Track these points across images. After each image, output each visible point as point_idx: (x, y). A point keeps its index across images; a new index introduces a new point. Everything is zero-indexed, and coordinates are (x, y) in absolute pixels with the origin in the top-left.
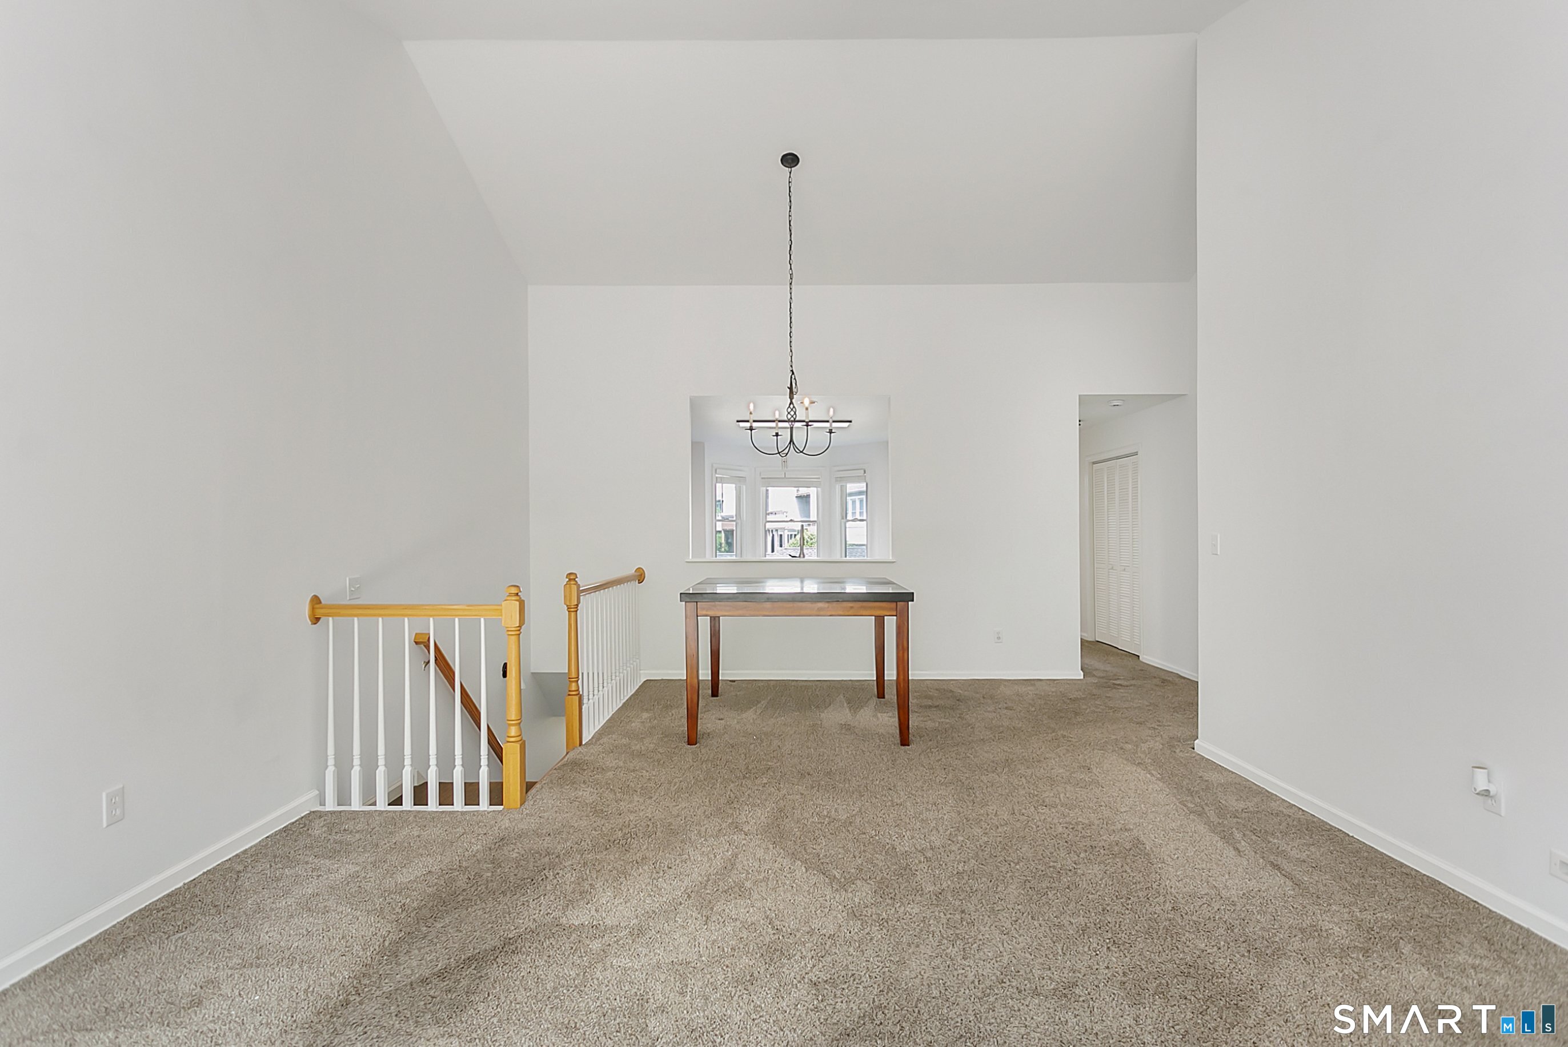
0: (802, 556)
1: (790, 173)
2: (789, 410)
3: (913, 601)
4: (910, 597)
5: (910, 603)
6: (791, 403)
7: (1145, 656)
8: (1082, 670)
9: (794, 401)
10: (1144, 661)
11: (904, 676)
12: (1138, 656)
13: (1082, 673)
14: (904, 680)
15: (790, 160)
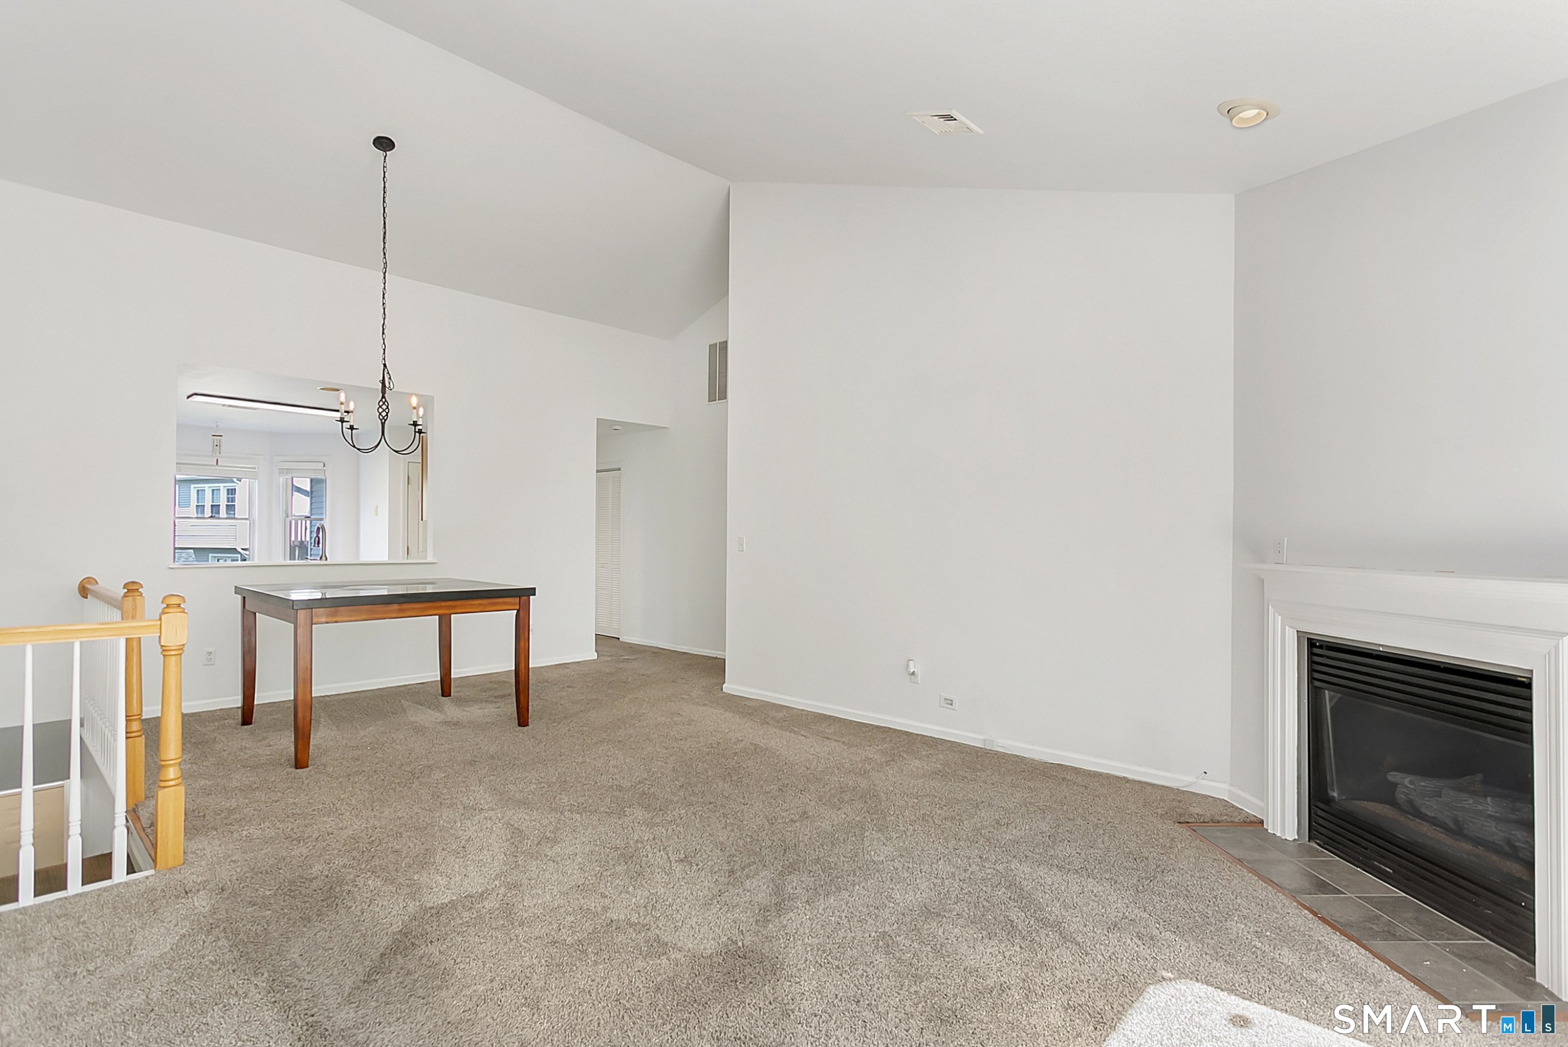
0: (324, 558)
1: (385, 157)
2: (381, 403)
3: (535, 595)
4: (532, 591)
5: (531, 597)
6: (383, 397)
7: (625, 637)
8: (596, 651)
9: (386, 395)
10: (624, 641)
11: (525, 664)
12: (619, 639)
13: (596, 654)
14: (525, 666)
15: (384, 144)
